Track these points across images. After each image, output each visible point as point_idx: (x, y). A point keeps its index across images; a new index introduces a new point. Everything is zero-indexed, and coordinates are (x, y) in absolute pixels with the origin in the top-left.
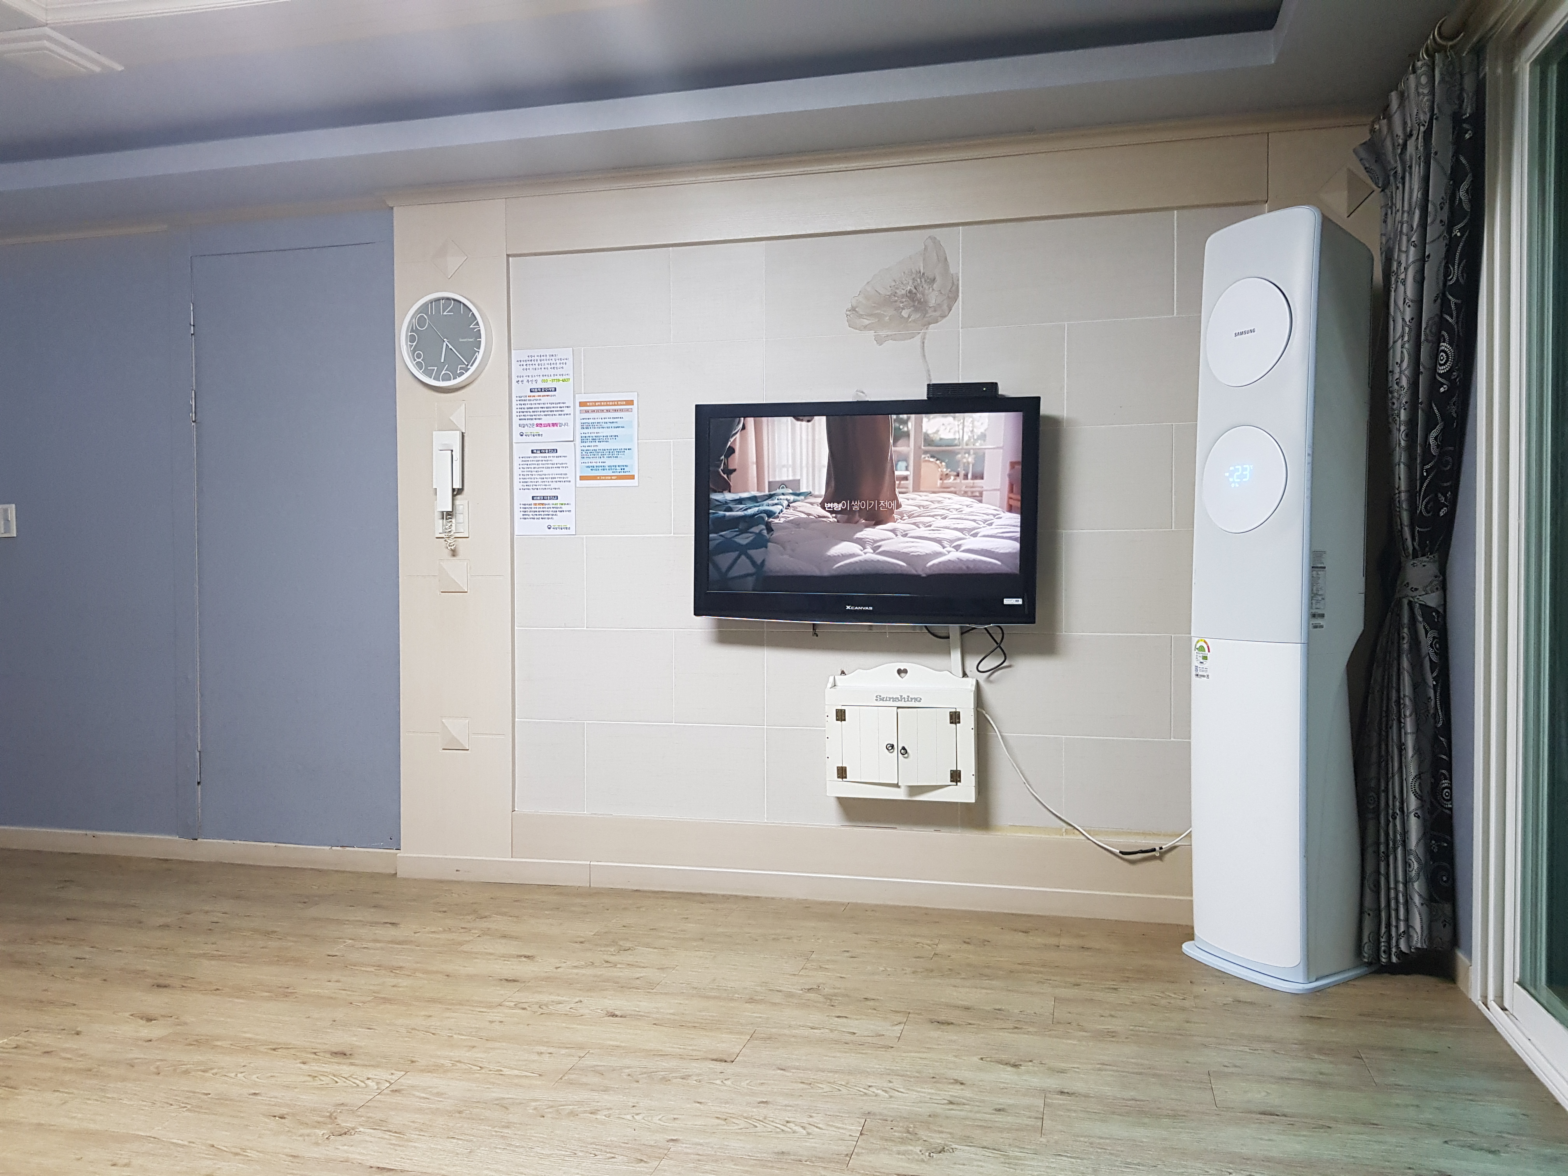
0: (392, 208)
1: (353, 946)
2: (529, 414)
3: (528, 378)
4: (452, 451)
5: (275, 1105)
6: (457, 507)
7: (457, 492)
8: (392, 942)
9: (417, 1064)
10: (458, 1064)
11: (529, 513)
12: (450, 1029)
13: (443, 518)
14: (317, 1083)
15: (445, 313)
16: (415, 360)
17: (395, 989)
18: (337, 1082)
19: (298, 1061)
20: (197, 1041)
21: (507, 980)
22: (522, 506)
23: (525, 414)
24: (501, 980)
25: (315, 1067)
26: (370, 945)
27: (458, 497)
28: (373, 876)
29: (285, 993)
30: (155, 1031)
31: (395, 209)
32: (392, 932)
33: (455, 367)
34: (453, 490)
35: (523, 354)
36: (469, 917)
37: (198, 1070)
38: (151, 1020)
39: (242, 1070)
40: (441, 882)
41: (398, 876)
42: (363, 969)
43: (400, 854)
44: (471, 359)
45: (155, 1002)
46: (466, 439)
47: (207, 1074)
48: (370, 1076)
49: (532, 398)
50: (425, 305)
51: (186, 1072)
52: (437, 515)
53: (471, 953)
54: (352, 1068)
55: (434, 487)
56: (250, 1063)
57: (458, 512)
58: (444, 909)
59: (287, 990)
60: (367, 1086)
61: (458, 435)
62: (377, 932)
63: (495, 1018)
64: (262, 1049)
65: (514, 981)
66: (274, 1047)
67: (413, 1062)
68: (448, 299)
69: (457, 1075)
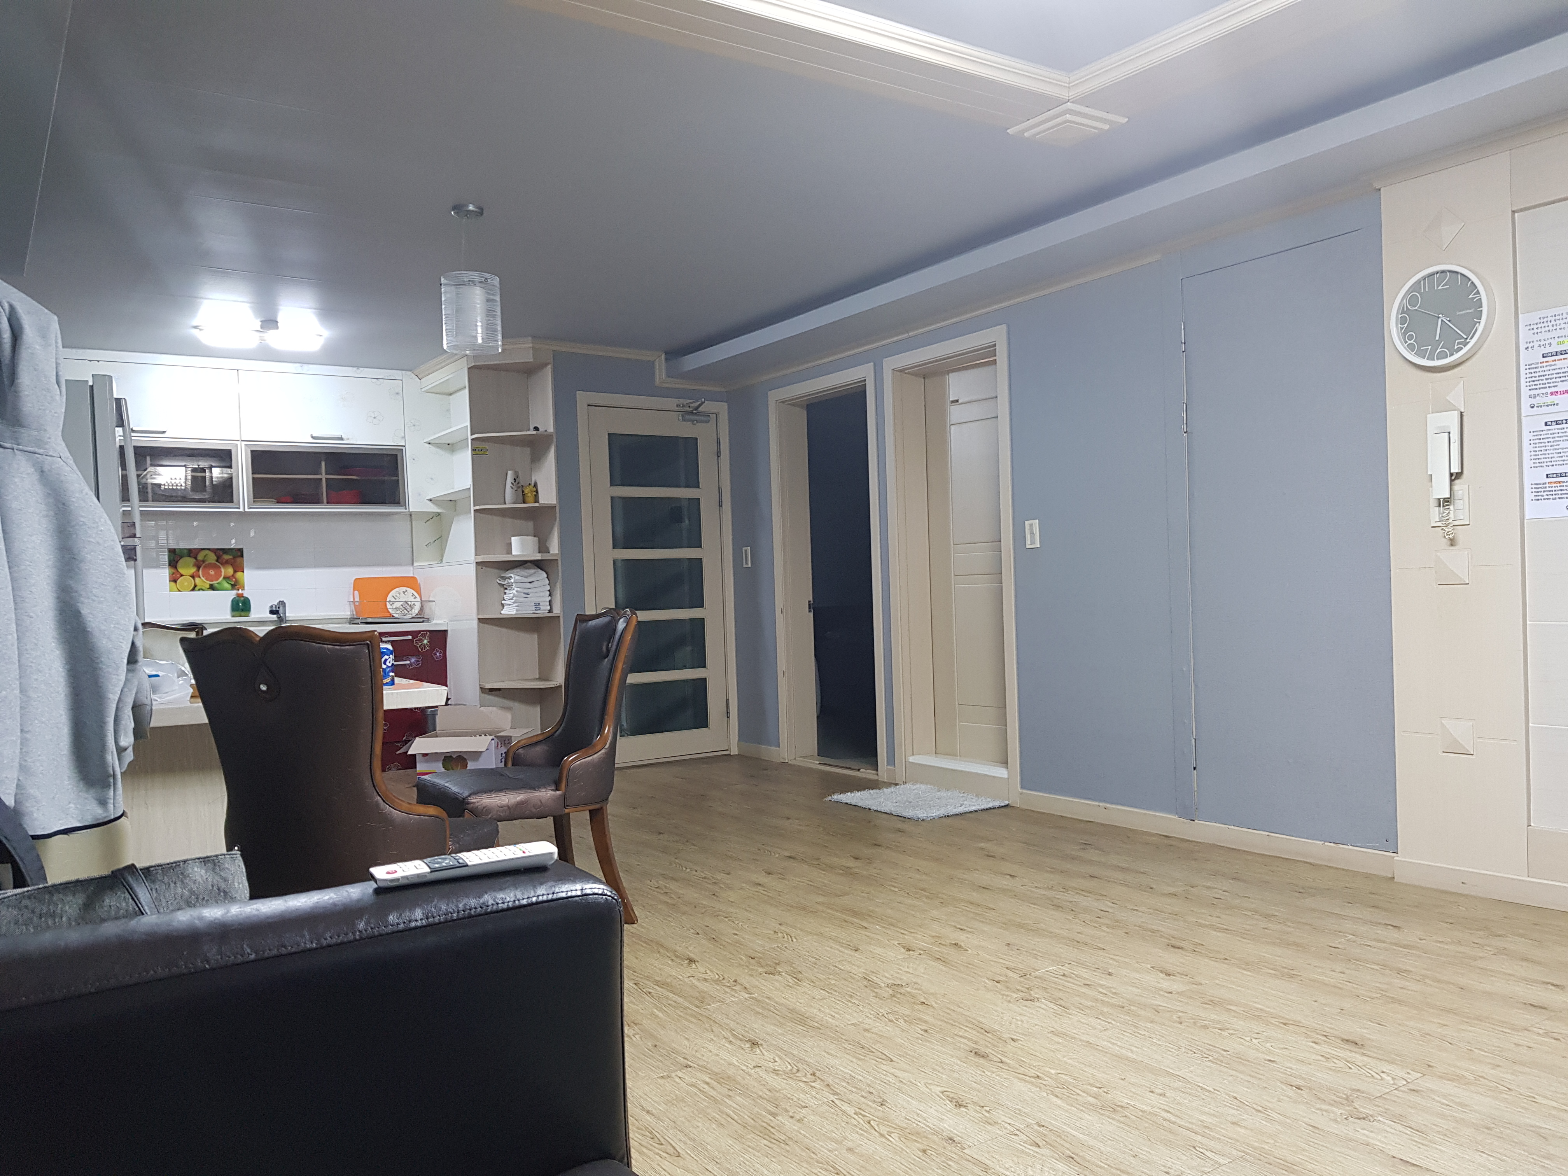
0: (1380, 190)
1: (1354, 942)
2: (1541, 382)
3: (1539, 343)
4: (1449, 433)
5: (1291, 1076)
6: (1456, 493)
7: (1454, 477)
8: (1396, 944)
9: (1434, 1069)
10: (1481, 1079)
11: (1542, 493)
12: (1469, 1043)
13: (1439, 506)
14: (1330, 1065)
15: (1440, 288)
16: (1406, 342)
17: (1402, 991)
18: (1350, 1068)
19: (1310, 1040)
20: (1212, 1001)
21: (1532, 1005)
22: (1534, 486)
23: (1536, 383)
24: (1525, 1004)
25: (1326, 1049)
26: (1372, 943)
27: (1457, 481)
28: (1368, 876)
29: (1289, 974)
30: (1176, 985)
31: (1382, 189)
32: (1394, 934)
33: (1451, 344)
34: (1451, 475)
35: (1534, 317)
36: (1481, 933)
37: (1216, 1028)
38: (1169, 975)
39: (1256, 1036)
40: (1446, 892)
41: (1395, 880)
42: (1367, 965)
43: (1397, 858)
44: (1470, 331)
45: (1172, 959)
46: (1465, 418)
47: (1223, 1033)
48: (1384, 1070)
49: (1544, 364)
50: (1418, 282)
51: (1205, 1027)
52: (1433, 503)
53: (1487, 970)
54: (1365, 1058)
55: (1429, 473)
56: (1263, 1032)
57: (1456, 498)
58: (1451, 921)
59: (1291, 972)
60: (1382, 1079)
61: (1456, 415)
62: (1378, 932)
63: (1521, 1042)
64: (1273, 1021)
65: (1541, 1008)
66: (1284, 1022)
67: (1429, 1066)
68: (1443, 272)
69: (1481, 1090)
